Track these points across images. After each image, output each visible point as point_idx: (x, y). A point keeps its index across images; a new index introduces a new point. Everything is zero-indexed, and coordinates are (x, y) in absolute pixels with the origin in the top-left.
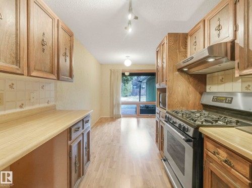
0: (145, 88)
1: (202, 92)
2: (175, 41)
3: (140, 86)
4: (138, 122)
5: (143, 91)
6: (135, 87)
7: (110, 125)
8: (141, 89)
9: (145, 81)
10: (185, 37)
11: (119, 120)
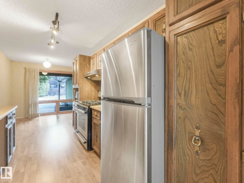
0: (65, 88)
1: (99, 90)
2: (84, 60)
3: (59, 86)
4: (58, 117)
5: (62, 91)
6: (53, 86)
7: (25, 124)
8: (61, 88)
9: (65, 81)
10: (90, 58)
11: (36, 118)
